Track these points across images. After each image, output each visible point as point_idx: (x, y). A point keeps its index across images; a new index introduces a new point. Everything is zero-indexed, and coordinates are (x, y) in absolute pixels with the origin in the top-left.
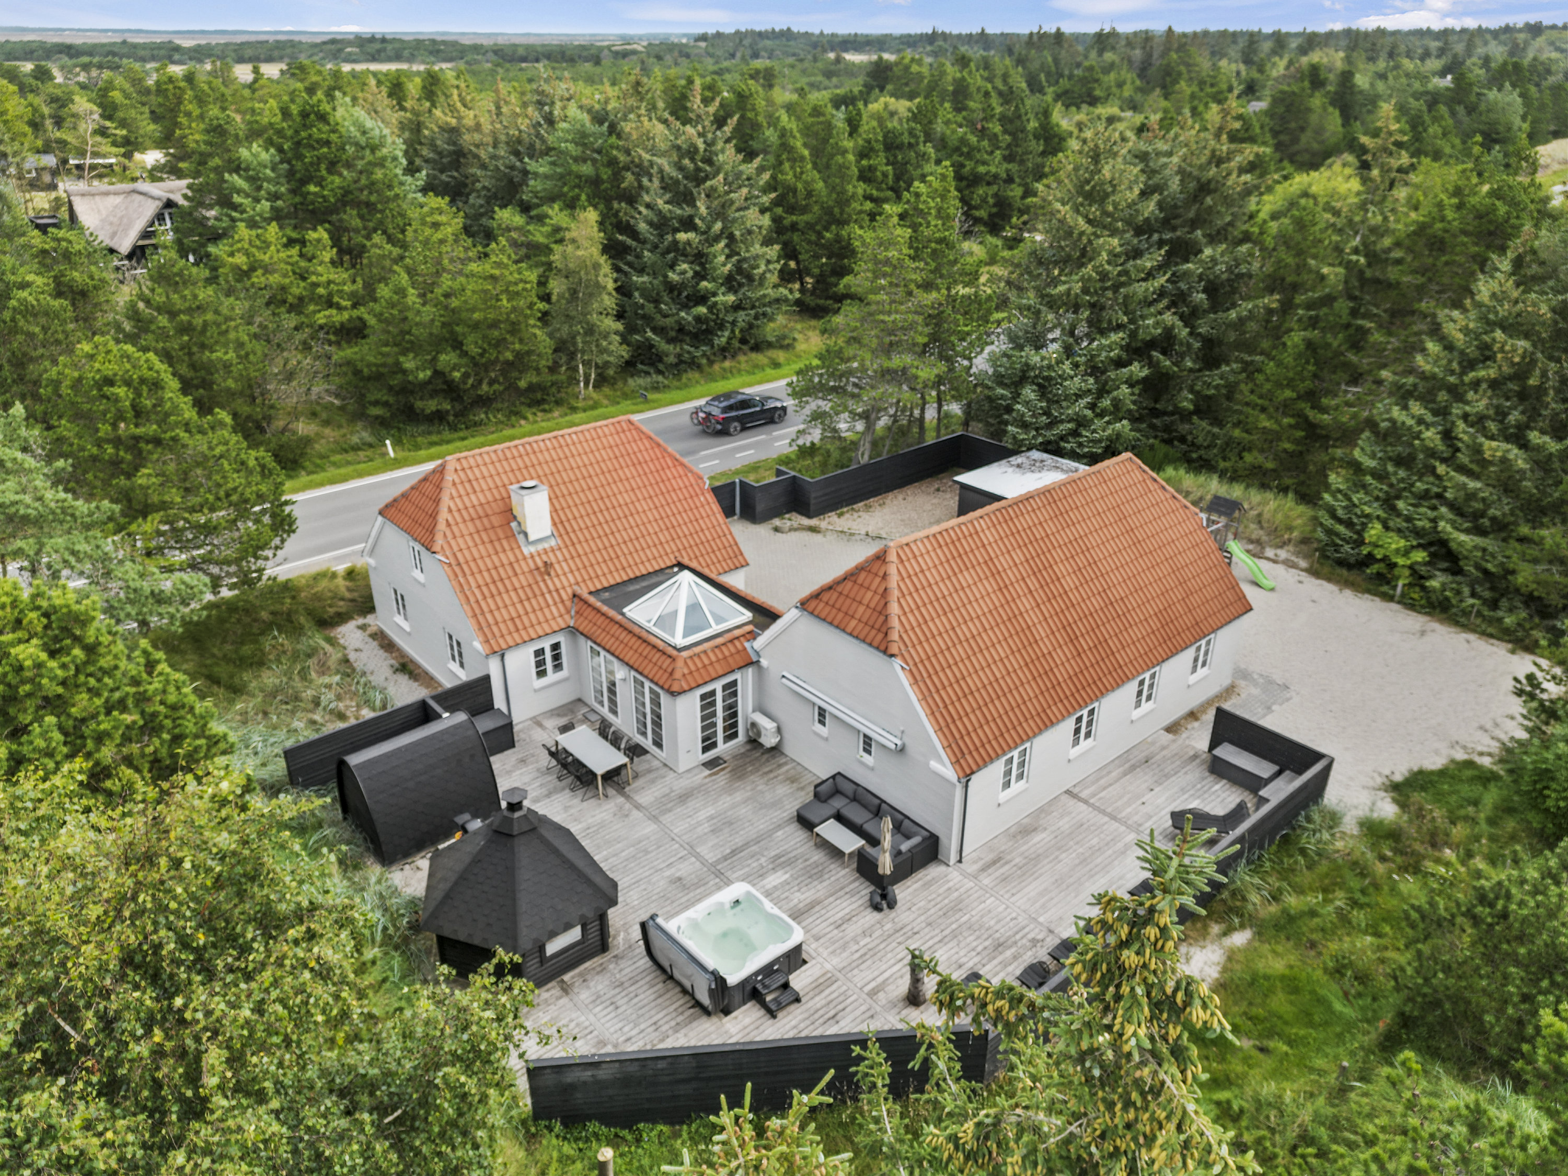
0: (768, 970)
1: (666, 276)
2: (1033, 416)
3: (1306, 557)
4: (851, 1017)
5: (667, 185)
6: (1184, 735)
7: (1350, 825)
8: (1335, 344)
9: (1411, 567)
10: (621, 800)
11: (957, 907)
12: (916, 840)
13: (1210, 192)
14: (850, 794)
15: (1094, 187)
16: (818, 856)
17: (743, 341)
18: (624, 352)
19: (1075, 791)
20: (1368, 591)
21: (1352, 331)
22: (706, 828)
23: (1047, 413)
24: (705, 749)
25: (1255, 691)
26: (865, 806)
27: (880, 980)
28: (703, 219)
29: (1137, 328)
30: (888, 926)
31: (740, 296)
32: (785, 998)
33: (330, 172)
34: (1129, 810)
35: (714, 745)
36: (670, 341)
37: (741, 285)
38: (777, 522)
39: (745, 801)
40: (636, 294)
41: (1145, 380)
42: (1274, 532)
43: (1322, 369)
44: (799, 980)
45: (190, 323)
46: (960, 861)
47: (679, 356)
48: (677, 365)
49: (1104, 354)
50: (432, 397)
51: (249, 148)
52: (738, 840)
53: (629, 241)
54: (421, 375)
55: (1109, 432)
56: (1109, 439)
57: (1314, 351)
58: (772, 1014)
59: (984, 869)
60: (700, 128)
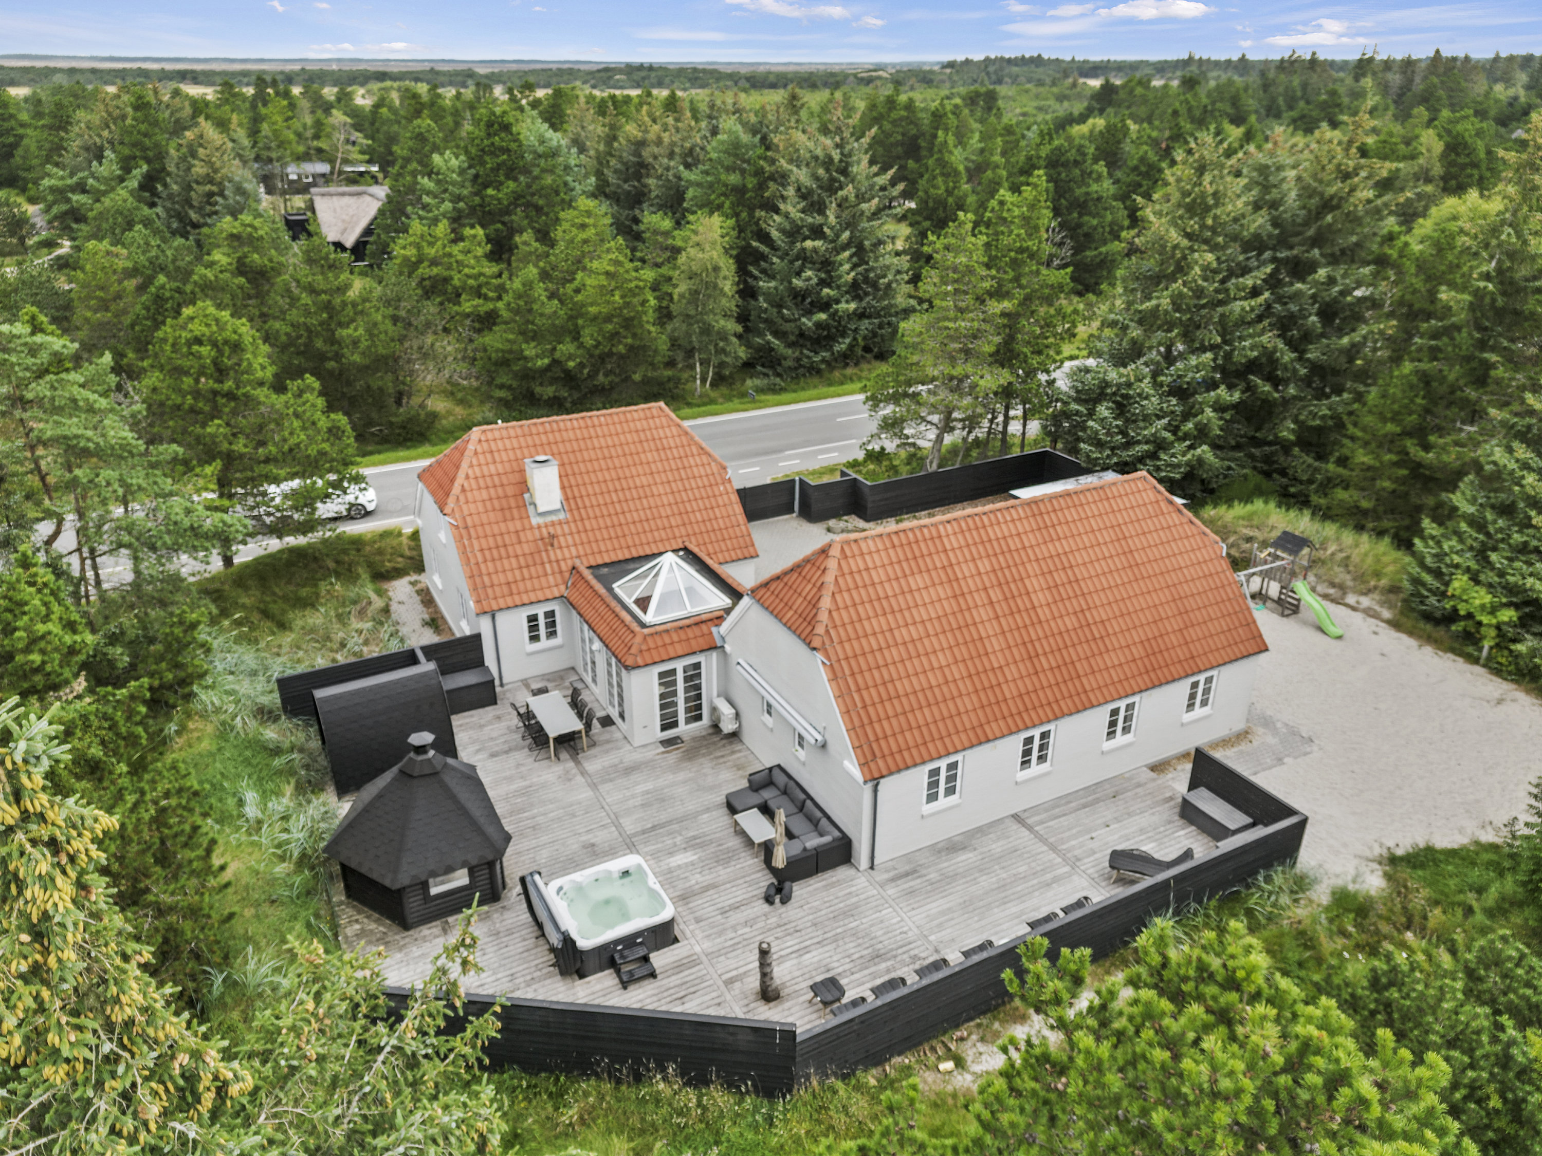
0: (629, 941)
1: (790, 282)
2: (1107, 434)
3: (1391, 607)
4: (699, 1001)
5: (803, 194)
6: (1170, 776)
7: (1322, 895)
8: (1452, 377)
9: (1498, 627)
10: (571, 764)
11: (849, 913)
12: (827, 839)
13: (1333, 208)
14: (782, 786)
15: (1194, 200)
16: (735, 842)
17: (867, 349)
18: (743, 353)
19: (1023, 816)
20: (1453, 650)
21: (1474, 364)
22: (638, 801)
23: (1123, 433)
24: (664, 728)
25: (1271, 740)
26: (792, 800)
27: (741, 970)
28: (832, 228)
29: (1233, 350)
30: (773, 920)
31: (864, 304)
32: (644, 971)
33: (508, 177)
34: (1073, 843)
35: (675, 724)
36: (790, 345)
37: (867, 294)
38: (832, 523)
39: (685, 782)
40: (761, 299)
41: (1235, 406)
42: (1360, 578)
43: (1436, 404)
44: (659, 959)
45: (329, 302)
46: (872, 867)
47: (798, 360)
48: (796, 369)
49: (1190, 375)
50: (551, 384)
51: (442, 154)
52: (663, 817)
53: (763, 248)
54: (539, 363)
55: (1189, 456)
56: (1188, 464)
57: (1428, 384)
58: (625, 985)
59: (893, 880)
60: (837, 139)
